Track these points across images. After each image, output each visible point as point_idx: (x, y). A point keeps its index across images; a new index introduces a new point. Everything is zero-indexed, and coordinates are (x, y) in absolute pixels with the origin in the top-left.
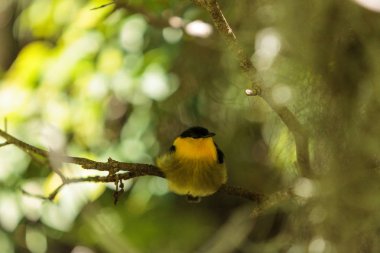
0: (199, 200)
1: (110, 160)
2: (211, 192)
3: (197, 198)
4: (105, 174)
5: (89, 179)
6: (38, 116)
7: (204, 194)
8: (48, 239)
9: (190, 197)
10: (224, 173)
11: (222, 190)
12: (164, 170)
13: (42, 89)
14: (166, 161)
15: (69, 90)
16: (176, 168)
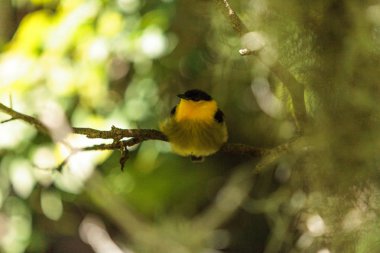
0: (203, 160)
1: (113, 128)
2: (213, 151)
3: (200, 158)
4: (110, 141)
5: (95, 148)
6: (43, 82)
7: (207, 154)
8: (64, 203)
9: (194, 158)
10: (225, 130)
11: (223, 147)
12: (166, 133)
13: (45, 56)
14: (168, 125)
15: (71, 54)
16: (177, 130)
